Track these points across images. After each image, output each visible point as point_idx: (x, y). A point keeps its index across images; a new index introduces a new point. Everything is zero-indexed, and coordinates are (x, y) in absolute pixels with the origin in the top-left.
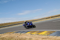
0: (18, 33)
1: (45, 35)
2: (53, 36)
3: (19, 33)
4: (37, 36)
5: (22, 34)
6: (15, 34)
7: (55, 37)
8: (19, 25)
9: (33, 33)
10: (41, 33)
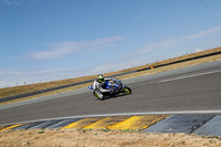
1: (132, 132)
2: (158, 132)
3: (36, 130)
4: (102, 136)
5: (47, 130)
6: (18, 132)
7: (166, 135)
8: (35, 99)
9: (88, 128)
10: (118, 126)
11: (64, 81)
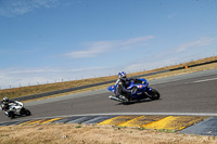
0: (69, 124)
1: (168, 132)
2: (196, 134)
3: (73, 124)
4: (137, 134)
5: (84, 125)
6: (58, 125)
7: (205, 138)
9: (123, 125)
10: (153, 125)
11: (97, 79)
